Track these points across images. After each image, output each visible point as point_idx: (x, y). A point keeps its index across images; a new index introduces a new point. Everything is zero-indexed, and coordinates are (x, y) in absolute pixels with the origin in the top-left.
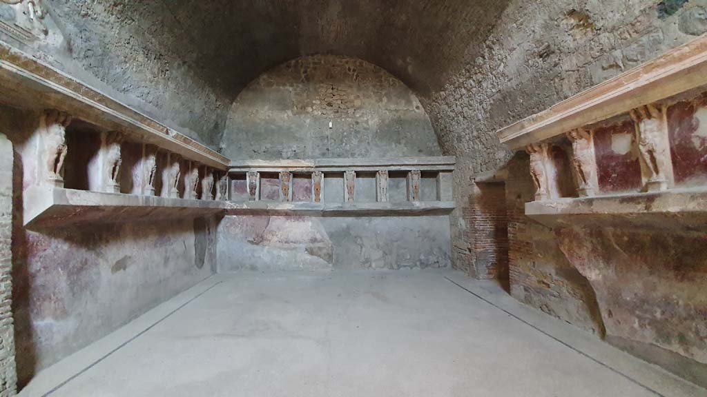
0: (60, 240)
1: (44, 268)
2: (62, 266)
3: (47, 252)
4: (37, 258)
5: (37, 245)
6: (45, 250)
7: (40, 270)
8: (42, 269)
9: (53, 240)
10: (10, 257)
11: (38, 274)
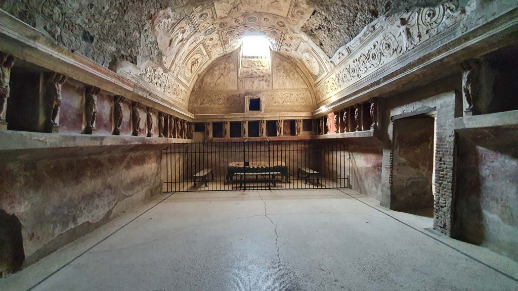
0: (507, 157)
1: (493, 175)
2: (511, 179)
3: (494, 164)
4: (486, 167)
5: (485, 157)
6: (493, 162)
7: (489, 176)
8: (491, 176)
9: (499, 155)
10: (452, 160)
11: (487, 178)
